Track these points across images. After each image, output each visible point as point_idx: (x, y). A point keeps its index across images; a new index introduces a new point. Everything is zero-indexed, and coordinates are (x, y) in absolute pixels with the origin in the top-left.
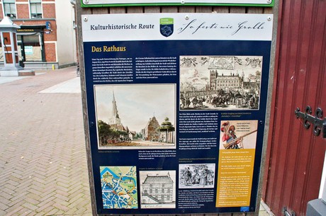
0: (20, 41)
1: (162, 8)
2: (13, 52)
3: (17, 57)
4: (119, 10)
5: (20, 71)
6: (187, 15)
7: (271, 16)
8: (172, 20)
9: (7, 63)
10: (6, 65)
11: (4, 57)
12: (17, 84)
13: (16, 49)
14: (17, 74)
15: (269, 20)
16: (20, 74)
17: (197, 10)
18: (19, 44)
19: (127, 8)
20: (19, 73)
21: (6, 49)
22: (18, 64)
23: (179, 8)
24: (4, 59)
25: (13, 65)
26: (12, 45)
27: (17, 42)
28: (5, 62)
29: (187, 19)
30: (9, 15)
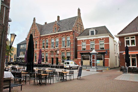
2: (95, 62)
3: (96, 64)
9: (93, 66)
14: (96, 71)
21: (93, 61)
25: (95, 67)
26: (95, 60)
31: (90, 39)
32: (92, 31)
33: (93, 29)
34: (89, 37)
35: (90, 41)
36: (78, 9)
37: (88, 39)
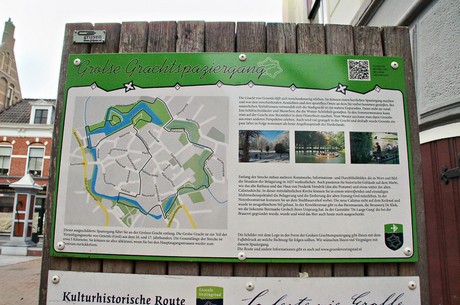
0: (40, 207)
1: (202, 266)
2: (25, 221)
3: (30, 228)
4: (120, 267)
5: (30, 249)
6: (250, 281)
7: (415, 281)
8: (220, 290)
9: (14, 235)
10: (12, 238)
11: (13, 227)
12: (20, 269)
13: (31, 217)
14: (25, 252)
15: (412, 288)
16: (30, 254)
17: (270, 271)
18: (37, 210)
19: (135, 265)
20: (28, 251)
21: (18, 216)
22: (30, 238)
23: (234, 267)
24: (12, 230)
25: (22, 239)
26: (26, 212)
27: (35, 206)
28: (12, 234)
29: (250, 289)
30: (32, 172)
31: (28, 138)
32: (42, 110)
33: (46, 103)
34: (26, 129)
35: (28, 143)
36: (6, 23)
37: (23, 134)
